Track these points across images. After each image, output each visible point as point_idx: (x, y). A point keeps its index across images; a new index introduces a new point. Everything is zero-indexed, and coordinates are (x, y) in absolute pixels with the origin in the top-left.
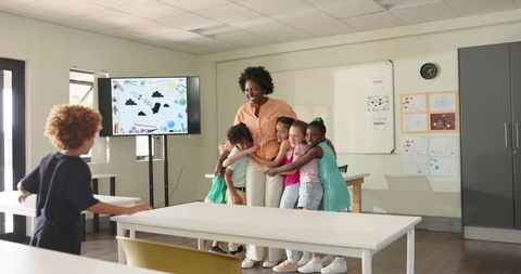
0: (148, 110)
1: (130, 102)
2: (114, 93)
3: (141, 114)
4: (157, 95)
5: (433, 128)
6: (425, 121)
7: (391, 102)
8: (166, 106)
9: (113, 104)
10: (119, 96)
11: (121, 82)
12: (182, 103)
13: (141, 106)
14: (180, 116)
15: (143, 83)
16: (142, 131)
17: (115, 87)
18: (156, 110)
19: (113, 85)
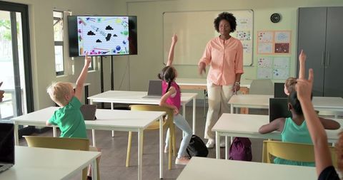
0: (103, 39)
1: (90, 33)
2: (80, 27)
3: (98, 41)
4: (109, 28)
5: (276, 52)
6: (272, 47)
7: (251, 35)
8: (115, 35)
9: (79, 34)
10: (83, 29)
11: (84, 18)
12: (126, 34)
13: (98, 36)
14: (124, 43)
15: (99, 20)
16: (99, 53)
17: (80, 22)
18: (108, 38)
19: (78, 20)
